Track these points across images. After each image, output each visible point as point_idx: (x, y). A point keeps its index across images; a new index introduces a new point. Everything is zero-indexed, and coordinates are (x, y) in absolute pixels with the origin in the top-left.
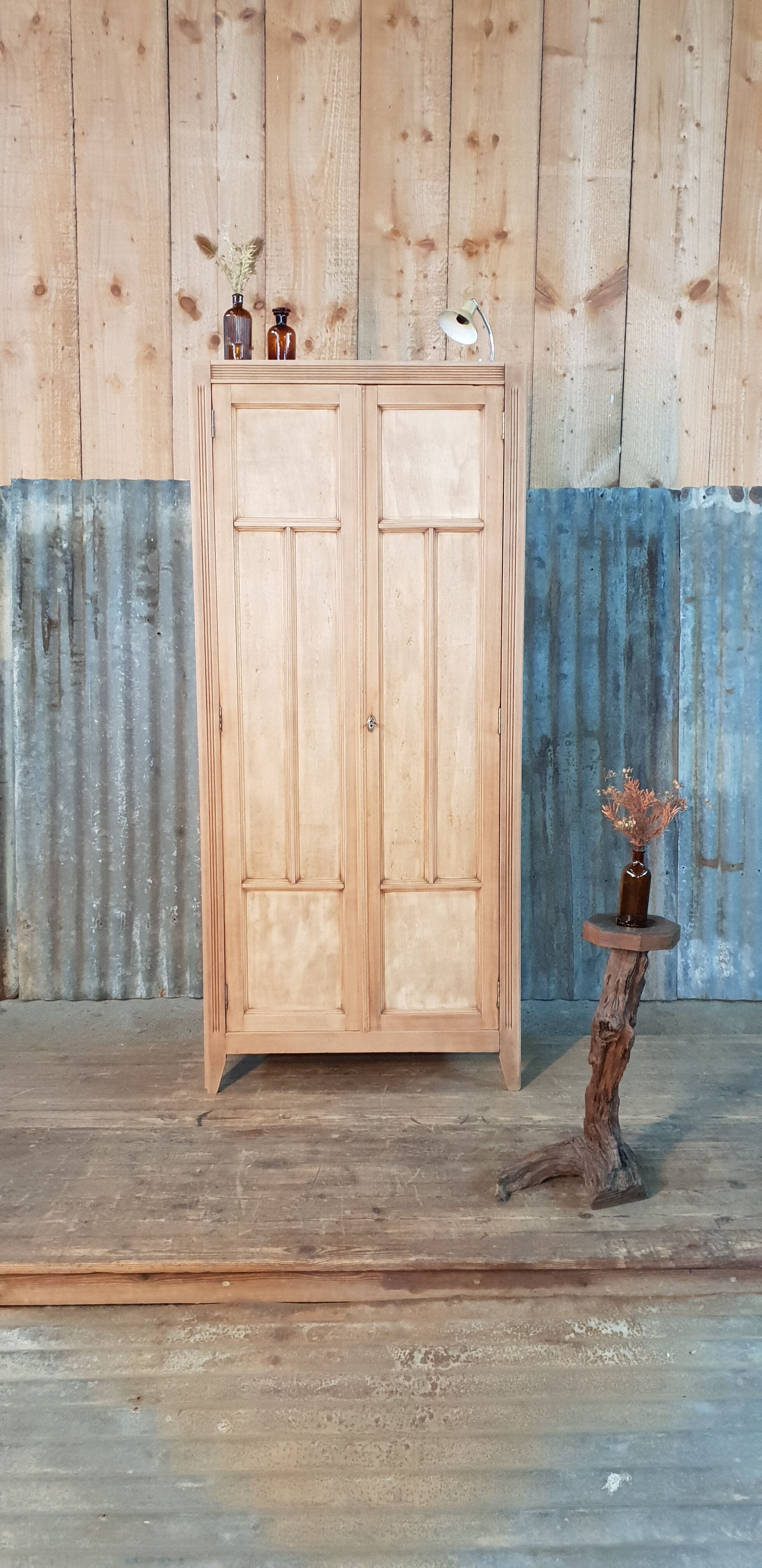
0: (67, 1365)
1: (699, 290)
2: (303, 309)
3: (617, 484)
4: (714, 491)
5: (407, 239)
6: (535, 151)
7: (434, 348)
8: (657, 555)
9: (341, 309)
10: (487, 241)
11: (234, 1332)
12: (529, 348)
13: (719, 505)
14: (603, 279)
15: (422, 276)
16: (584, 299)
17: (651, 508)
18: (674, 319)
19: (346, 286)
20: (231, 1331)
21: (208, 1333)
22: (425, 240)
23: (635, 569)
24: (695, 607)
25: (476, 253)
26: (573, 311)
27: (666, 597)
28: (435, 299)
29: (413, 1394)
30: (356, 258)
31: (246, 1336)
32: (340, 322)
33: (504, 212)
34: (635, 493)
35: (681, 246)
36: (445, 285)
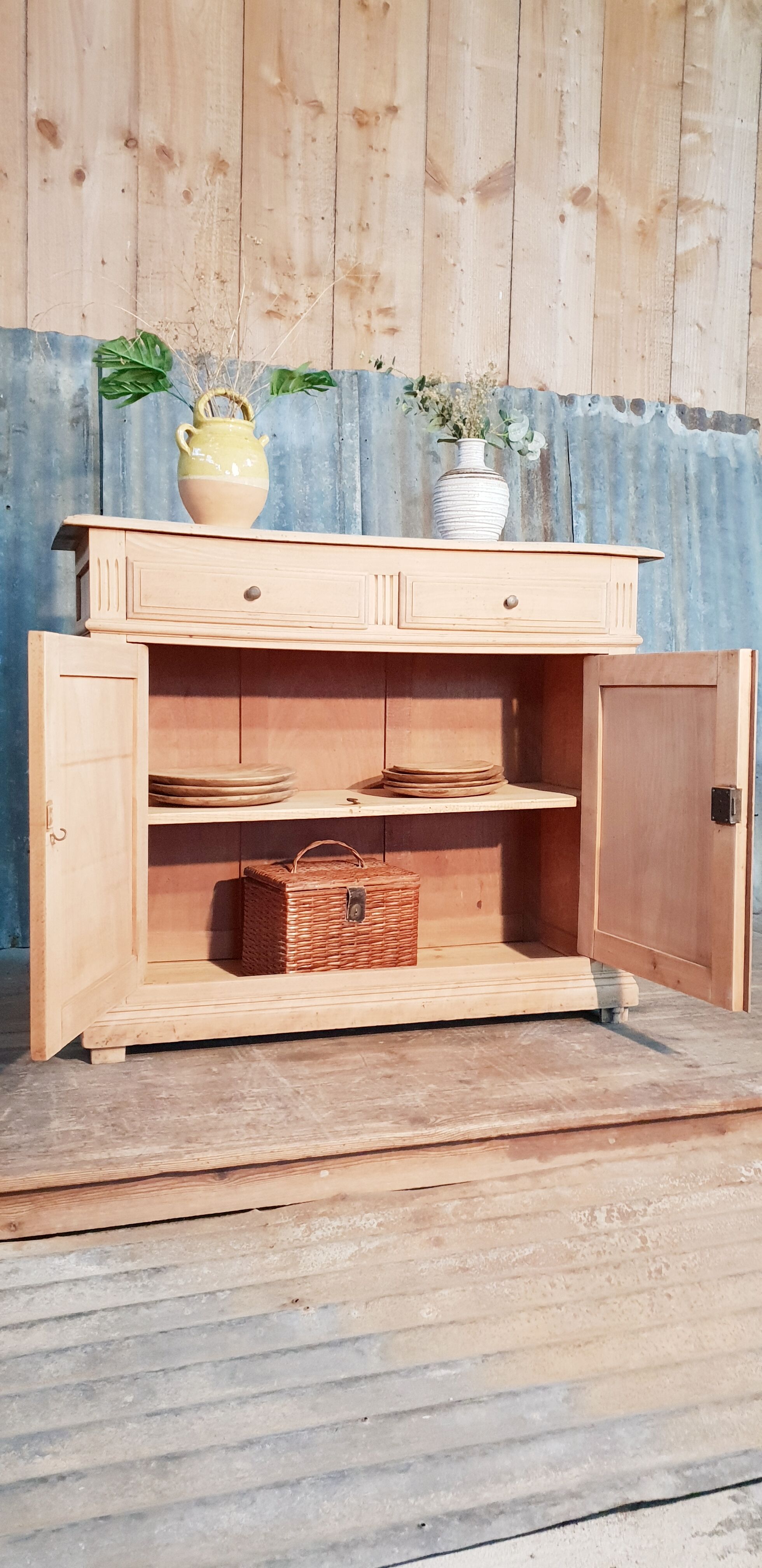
0: (170, 1283)
1: (580, 197)
2: (180, 154)
3: (507, 383)
4: (598, 399)
5: (294, 96)
6: (425, 27)
7: (323, 218)
8: (549, 459)
9: (223, 161)
10: (377, 113)
11: (363, 1222)
12: (420, 233)
13: (604, 415)
14: (491, 172)
15: (310, 139)
16: (473, 189)
17: (541, 410)
18: (558, 222)
19: (229, 137)
20: (359, 1221)
21: (331, 1228)
22: (314, 101)
23: (529, 472)
24: (587, 515)
25: (366, 124)
26: (463, 200)
27: (559, 503)
28: (325, 165)
29: (623, 1251)
30: (240, 108)
31: (380, 1225)
32: (221, 176)
33: (394, 84)
34: (525, 394)
35: (564, 149)
36: (334, 152)
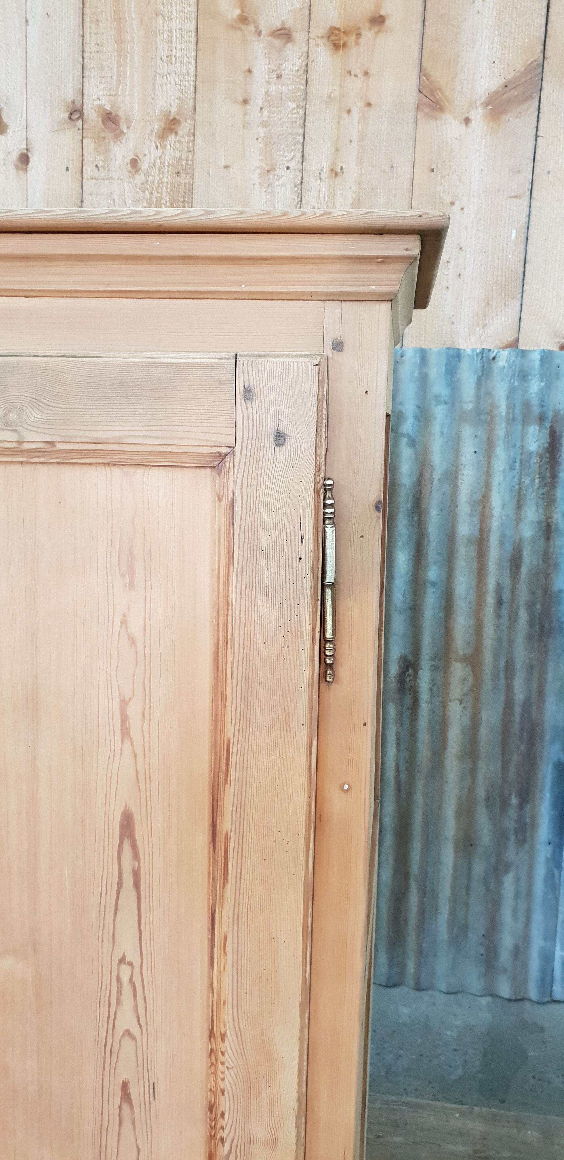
2: (128, 119)
3: (514, 344)
5: (257, 28)
7: (288, 168)
8: (561, 437)
9: (174, 119)
10: (359, 28)
12: (408, 169)
14: (509, 77)
15: (275, 76)
16: (482, 103)
17: (558, 376)
19: (180, 90)
22: (280, 30)
23: (530, 454)
25: (344, 45)
26: (467, 120)
28: (291, 105)
32: (173, 136)
34: (536, 357)
36: (303, 87)
